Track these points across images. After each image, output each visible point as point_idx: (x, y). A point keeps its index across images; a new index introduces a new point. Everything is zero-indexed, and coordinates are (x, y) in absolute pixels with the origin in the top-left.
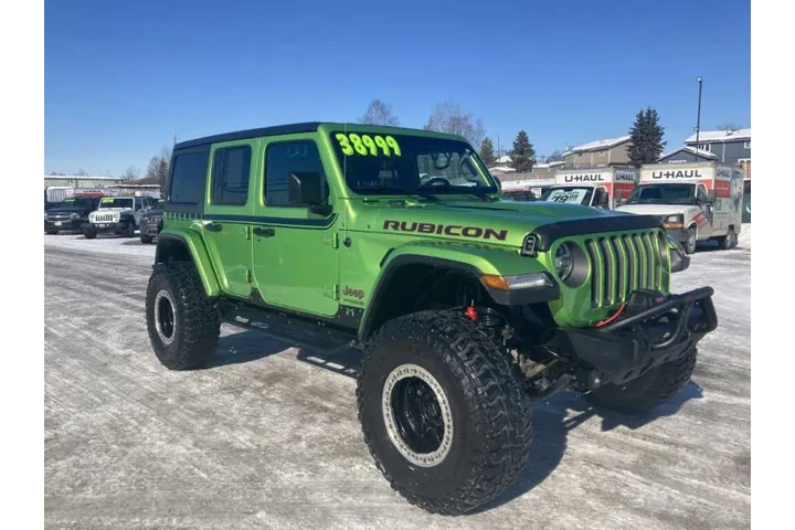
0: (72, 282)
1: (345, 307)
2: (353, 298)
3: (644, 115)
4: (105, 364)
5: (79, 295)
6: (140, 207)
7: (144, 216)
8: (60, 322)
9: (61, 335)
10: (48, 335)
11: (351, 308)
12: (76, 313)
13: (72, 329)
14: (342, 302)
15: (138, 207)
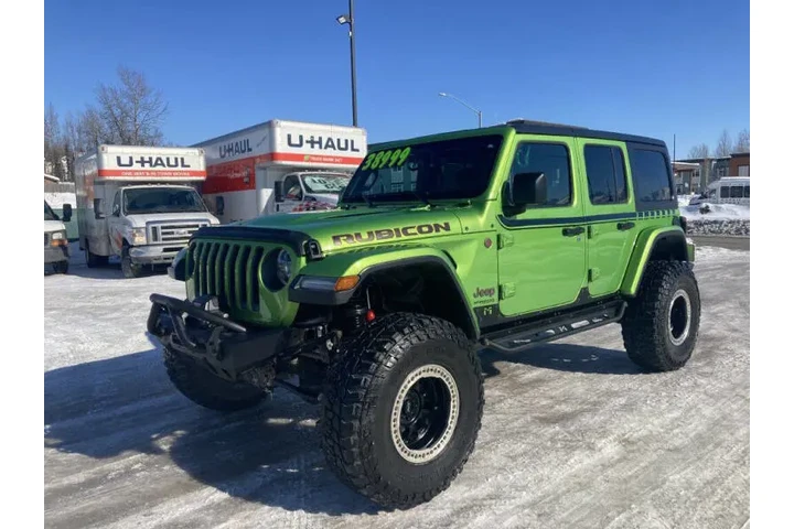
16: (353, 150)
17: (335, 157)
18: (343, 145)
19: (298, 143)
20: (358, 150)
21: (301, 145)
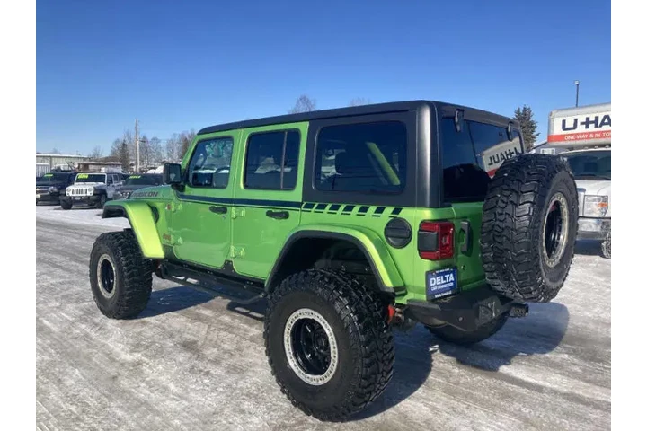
0: (58, 258)
3: (521, 112)
4: (114, 378)
5: (67, 275)
6: (111, 182)
7: (117, 190)
8: (52, 310)
9: (55, 329)
10: (40, 329)
12: (67, 298)
13: (67, 320)
15: (110, 182)
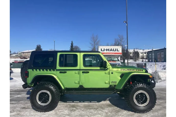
1: (111, 85)
2: (114, 83)
3: (38, 46)
11: (113, 85)
14: (111, 84)
16: (117, 51)
17: (112, 53)
18: (115, 50)
19: (103, 50)
20: (119, 51)
21: (104, 51)
